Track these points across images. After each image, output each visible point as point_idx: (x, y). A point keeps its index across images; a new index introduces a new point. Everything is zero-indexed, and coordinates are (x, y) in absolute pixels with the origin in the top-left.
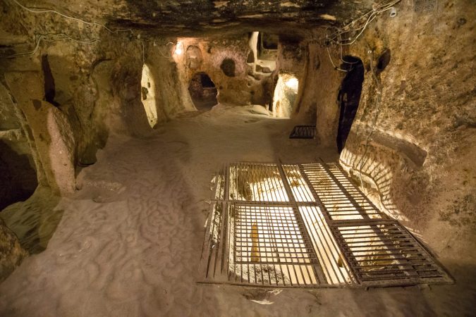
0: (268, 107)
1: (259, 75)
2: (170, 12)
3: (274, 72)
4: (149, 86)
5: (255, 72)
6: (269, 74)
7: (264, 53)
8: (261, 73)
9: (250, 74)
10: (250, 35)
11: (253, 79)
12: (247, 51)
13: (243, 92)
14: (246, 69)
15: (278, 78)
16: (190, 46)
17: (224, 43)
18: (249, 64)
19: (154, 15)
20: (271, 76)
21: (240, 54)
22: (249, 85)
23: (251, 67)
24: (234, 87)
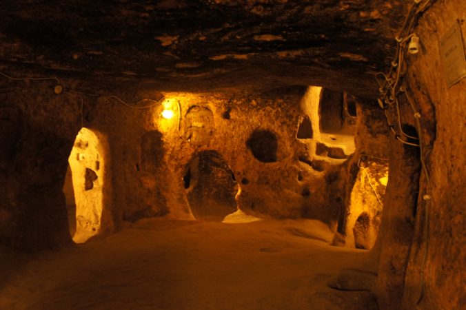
0: (336, 226)
1: (322, 162)
2: (101, 53)
3: (351, 156)
4: (98, 168)
5: (313, 156)
6: (342, 161)
7: (350, 122)
8: (326, 159)
9: (304, 159)
10: (302, 91)
11: (310, 169)
12: (297, 118)
13: (287, 191)
14: (296, 150)
15: (358, 169)
16: (194, 106)
17: (254, 103)
18: (303, 141)
19: (76, 57)
20: (345, 164)
21: (283, 123)
22: (300, 179)
23: (306, 147)
24: (271, 183)
